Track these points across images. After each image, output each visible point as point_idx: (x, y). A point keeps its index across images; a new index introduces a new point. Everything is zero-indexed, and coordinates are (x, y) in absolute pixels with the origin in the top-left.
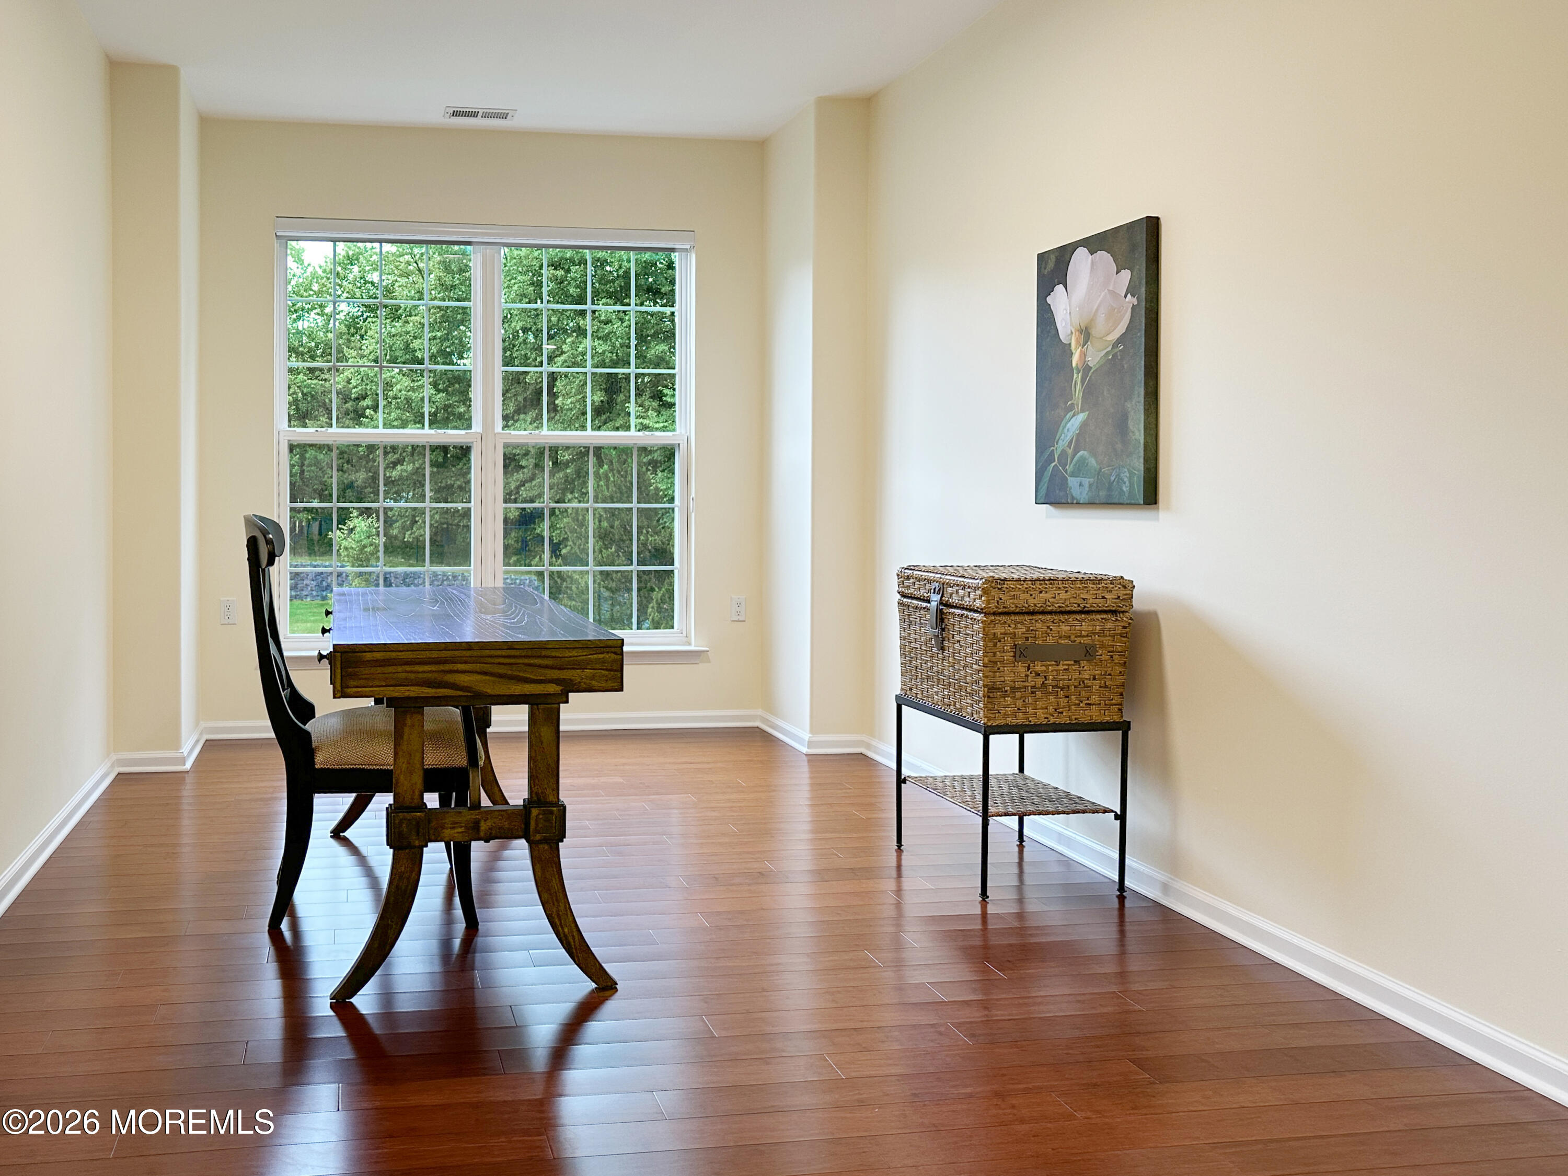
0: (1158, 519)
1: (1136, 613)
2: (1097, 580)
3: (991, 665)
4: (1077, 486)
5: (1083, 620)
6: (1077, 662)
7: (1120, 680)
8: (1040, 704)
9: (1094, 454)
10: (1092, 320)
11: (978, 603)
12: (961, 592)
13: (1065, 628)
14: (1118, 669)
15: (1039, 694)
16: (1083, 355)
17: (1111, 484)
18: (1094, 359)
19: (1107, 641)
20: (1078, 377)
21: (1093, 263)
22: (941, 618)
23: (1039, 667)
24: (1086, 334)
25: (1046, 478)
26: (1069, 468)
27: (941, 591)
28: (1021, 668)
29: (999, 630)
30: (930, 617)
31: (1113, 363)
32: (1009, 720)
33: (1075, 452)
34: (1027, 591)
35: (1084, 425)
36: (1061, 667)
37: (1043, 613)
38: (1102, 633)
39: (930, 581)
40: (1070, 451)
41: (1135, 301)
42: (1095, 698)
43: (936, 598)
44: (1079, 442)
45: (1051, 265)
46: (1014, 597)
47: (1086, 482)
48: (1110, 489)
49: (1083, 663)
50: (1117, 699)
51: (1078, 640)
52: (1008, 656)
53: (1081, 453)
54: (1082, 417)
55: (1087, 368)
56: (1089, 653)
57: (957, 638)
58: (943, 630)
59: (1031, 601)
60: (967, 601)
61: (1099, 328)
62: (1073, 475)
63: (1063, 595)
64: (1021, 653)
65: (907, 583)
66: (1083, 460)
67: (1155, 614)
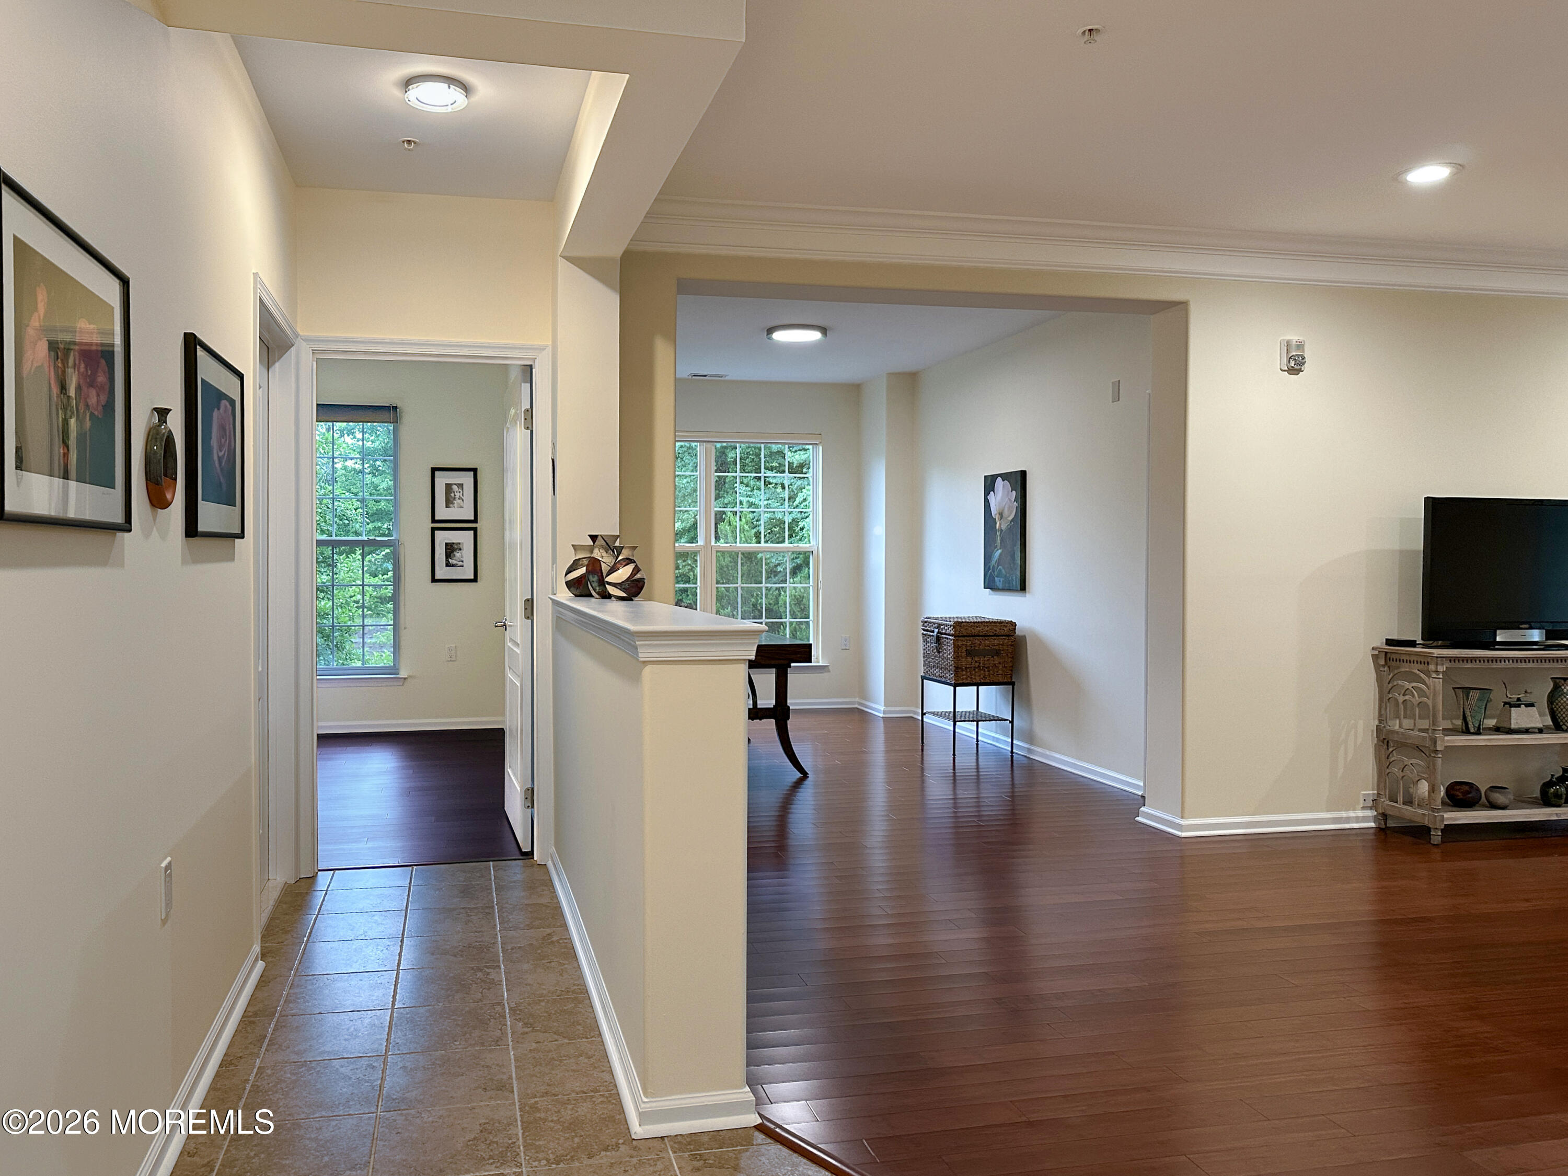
0: (1025, 596)
1: (1018, 636)
2: (1001, 622)
3: (957, 657)
4: (999, 582)
5: (995, 639)
6: (993, 657)
7: (1011, 664)
8: (977, 674)
9: (1004, 568)
10: (1003, 510)
11: (952, 632)
12: (946, 628)
13: (987, 642)
14: (1010, 660)
15: (977, 670)
16: (1000, 524)
17: (1009, 581)
18: (1004, 527)
19: (1005, 647)
20: (998, 533)
21: (1003, 485)
22: (938, 639)
23: (977, 659)
24: (1001, 515)
25: (987, 578)
26: (996, 573)
27: (938, 627)
28: (969, 659)
29: (960, 643)
30: (934, 639)
31: (1010, 529)
32: (964, 681)
33: (998, 566)
34: (971, 626)
35: (1001, 555)
36: (986, 659)
37: (979, 636)
38: (1003, 645)
39: (934, 624)
40: (996, 566)
41: (1017, 505)
42: (1000, 672)
43: (936, 631)
44: (999, 562)
45: (989, 482)
46: (966, 629)
47: (1002, 580)
48: (1009, 583)
49: (995, 657)
50: (1010, 672)
51: (993, 647)
52: (964, 654)
53: (1000, 567)
54: (1000, 551)
55: (1002, 530)
56: (997, 653)
57: (945, 647)
58: (939, 644)
59: (973, 631)
60: (948, 632)
61: (1006, 513)
62: (997, 577)
63: (986, 628)
64: (969, 653)
65: (926, 624)
66: (1000, 570)
67: (1025, 637)
